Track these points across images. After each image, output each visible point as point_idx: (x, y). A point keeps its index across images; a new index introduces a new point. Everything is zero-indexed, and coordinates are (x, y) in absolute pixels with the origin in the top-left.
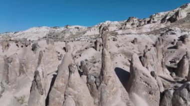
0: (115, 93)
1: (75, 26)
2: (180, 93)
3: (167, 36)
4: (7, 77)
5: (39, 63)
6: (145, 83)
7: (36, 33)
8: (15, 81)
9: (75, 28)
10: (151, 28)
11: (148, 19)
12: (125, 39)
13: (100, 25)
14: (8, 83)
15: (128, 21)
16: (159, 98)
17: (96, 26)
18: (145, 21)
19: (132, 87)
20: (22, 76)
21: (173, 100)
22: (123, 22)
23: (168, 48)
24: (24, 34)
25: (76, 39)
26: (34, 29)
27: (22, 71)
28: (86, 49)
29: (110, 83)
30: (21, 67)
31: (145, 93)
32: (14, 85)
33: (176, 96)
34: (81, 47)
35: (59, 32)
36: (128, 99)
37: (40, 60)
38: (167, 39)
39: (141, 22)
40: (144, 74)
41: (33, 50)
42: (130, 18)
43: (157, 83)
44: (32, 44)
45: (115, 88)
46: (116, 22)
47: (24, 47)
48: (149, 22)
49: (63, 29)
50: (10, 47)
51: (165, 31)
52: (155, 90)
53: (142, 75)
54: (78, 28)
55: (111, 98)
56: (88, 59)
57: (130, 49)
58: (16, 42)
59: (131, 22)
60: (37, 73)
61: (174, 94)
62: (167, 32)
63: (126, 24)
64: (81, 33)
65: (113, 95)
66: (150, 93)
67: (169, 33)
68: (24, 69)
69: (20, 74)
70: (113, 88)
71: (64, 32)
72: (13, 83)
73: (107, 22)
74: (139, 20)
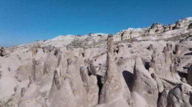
0: (118, 90)
1: (98, 34)
2: (174, 92)
3: (186, 42)
4: (35, 75)
5: (58, 65)
6: (145, 83)
7: (62, 41)
8: (40, 79)
9: (98, 36)
10: (173, 35)
11: (174, 25)
12: (141, 45)
13: (122, 33)
14: (34, 80)
15: (151, 28)
16: (158, 96)
17: (118, 33)
18: (170, 28)
19: (134, 86)
20: (46, 75)
21: (168, 99)
22: (146, 29)
23: (185, 55)
24: (51, 42)
25: (96, 46)
26: (60, 38)
27: (45, 72)
28: (102, 54)
29: (113, 81)
30: (45, 68)
31: (145, 92)
32: (39, 82)
33: (171, 95)
34: (98, 53)
35: (83, 40)
36: (130, 97)
37: (59, 62)
38: (185, 45)
39: (166, 28)
40: (144, 75)
41: (55, 54)
42: (153, 24)
43: (157, 83)
44: (54, 50)
45: (117, 86)
46: (139, 29)
47: (49, 52)
48: (174, 28)
49: (86, 37)
50: (38, 53)
51: (185, 37)
52: (154, 90)
53: (143, 76)
54: (100, 36)
55: (113, 95)
56: (102, 63)
57: (144, 55)
58: (43, 48)
59: (155, 29)
60: (56, 72)
61: (169, 93)
62: (187, 38)
63: (149, 31)
64: (103, 41)
65: (115, 91)
66: (149, 92)
67: (188, 39)
68: (48, 70)
69: (44, 74)
70: (115, 86)
71: (87, 40)
72: (38, 81)
73: (129, 29)
74: (163, 26)
